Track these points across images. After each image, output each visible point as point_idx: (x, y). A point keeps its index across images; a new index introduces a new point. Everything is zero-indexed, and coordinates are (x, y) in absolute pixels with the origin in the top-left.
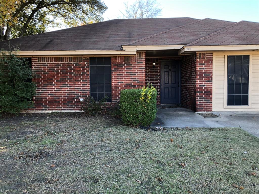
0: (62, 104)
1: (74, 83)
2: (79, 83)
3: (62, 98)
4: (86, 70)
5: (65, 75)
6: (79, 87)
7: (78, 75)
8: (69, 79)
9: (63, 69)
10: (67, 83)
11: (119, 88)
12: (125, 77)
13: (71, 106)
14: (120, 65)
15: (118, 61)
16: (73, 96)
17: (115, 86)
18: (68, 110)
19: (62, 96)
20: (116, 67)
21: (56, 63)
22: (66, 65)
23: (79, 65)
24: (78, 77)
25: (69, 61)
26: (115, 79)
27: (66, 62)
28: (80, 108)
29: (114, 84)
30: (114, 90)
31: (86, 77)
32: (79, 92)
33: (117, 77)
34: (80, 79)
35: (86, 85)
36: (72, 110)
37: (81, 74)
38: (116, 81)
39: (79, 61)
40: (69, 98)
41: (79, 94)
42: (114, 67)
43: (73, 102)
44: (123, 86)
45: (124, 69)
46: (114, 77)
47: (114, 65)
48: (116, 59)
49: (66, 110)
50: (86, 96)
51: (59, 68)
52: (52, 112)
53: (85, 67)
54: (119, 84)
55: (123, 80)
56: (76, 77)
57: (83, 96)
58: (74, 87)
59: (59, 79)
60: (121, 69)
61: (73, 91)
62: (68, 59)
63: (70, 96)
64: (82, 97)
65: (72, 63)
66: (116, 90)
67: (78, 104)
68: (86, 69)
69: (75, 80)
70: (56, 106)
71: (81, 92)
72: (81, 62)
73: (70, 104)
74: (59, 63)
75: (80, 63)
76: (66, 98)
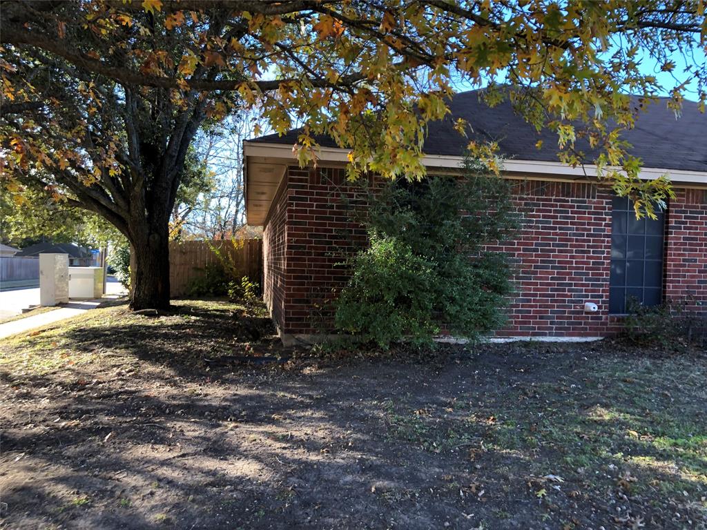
0: (536, 317)
1: (572, 257)
2: (583, 257)
3: (538, 301)
4: (604, 223)
5: (549, 234)
6: (582, 268)
7: (583, 235)
8: (558, 245)
9: (544, 217)
10: (554, 256)
11: (684, 276)
12: (701, 245)
13: (561, 323)
14: (691, 212)
15: (688, 202)
16: (566, 296)
17: (676, 271)
18: (551, 335)
19: (535, 295)
20: (681, 217)
21: (525, 196)
22: (552, 206)
23: (587, 207)
24: (584, 241)
25: (561, 195)
26: (676, 249)
27: (554, 197)
28: (582, 329)
29: (675, 266)
30: (672, 282)
31: (603, 241)
32: (583, 285)
33: (682, 244)
34: (588, 246)
35: (603, 263)
36: (562, 335)
37: (592, 232)
38: (679, 255)
39: (588, 197)
40: (556, 301)
41: (581, 291)
42: (675, 217)
43: (565, 312)
44: (695, 271)
45: (699, 223)
46: (675, 244)
47: (676, 212)
48: (683, 196)
49: (545, 335)
50: (601, 297)
51: (534, 213)
52: (506, 340)
53: (602, 214)
54: (684, 266)
55: (695, 255)
56: (577, 241)
57: (592, 296)
58: (570, 268)
59: (532, 244)
60: (694, 223)
61: (567, 282)
62: (560, 187)
63: (558, 295)
64: (589, 299)
65: (570, 199)
66: (679, 282)
67: (578, 318)
68: (605, 220)
69: (574, 249)
70: (520, 323)
71: (588, 285)
72: (593, 198)
73: (558, 318)
74: (533, 199)
75: (590, 202)
76: (547, 301)
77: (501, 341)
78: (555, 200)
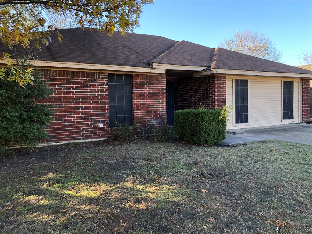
0: (75, 132)
1: (91, 104)
2: (96, 104)
3: (76, 124)
4: (104, 89)
5: (79, 94)
6: (96, 109)
7: (95, 95)
8: (84, 99)
9: (76, 87)
10: (82, 104)
11: (141, 110)
12: (147, 97)
13: (87, 133)
14: (142, 84)
15: (140, 80)
16: (89, 121)
17: (137, 108)
18: (83, 139)
19: (74, 122)
20: (138, 86)
21: (66, 78)
22: (80, 82)
23: (96, 82)
24: (96, 97)
25: (83, 77)
26: (137, 99)
27: (80, 78)
28: (98, 135)
29: (137, 106)
30: (136, 113)
31: (105, 97)
32: (97, 116)
33: (139, 97)
34: (98, 99)
35: (105, 106)
36: (88, 138)
37: (99, 93)
38: (138, 101)
39: (96, 78)
40: (84, 124)
41: (96, 119)
42: (135, 86)
43: (89, 128)
44: (145, 108)
45: (145, 88)
46: (136, 97)
47: (136, 84)
48: (138, 77)
49: (80, 139)
50: (106, 121)
51: (71, 85)
52: (61, 143)
53: (103, 85)
54: (141, 106)
55: (145, 101)
56: (92, 97)
58: (90, 109)
59: (71, 99)
60: (143, 88)
61: (89, 115)
62: (83, 73)
63: (85, 121)
64: (100, 122)
65: (88, 79)
66: (139, 112)
67: (95, 131)
69: (92, 101)
70: (67, 135)
71: (99, 116)
72: (99, 78)
73: (86, 131)
74: (70, 79)
75: (97, 80)
76: (80, 124)
77: (59, 144)
78: (81, 79)
